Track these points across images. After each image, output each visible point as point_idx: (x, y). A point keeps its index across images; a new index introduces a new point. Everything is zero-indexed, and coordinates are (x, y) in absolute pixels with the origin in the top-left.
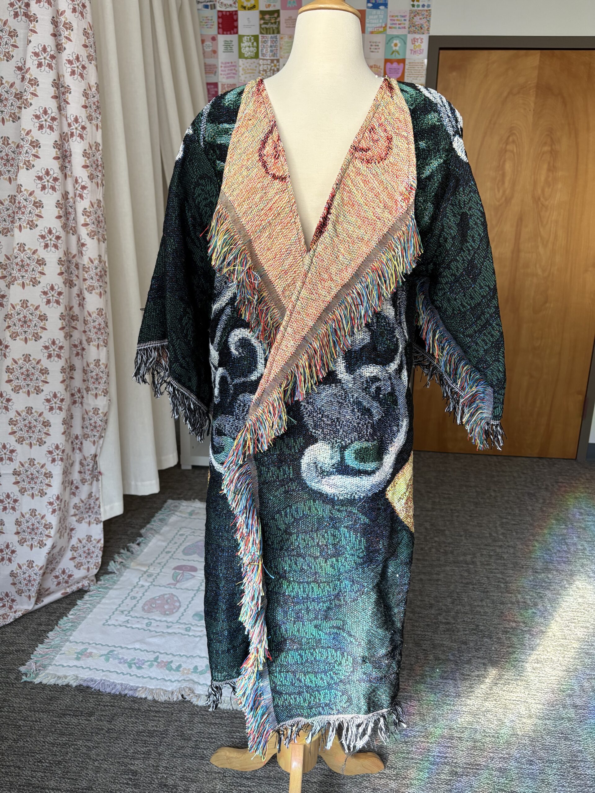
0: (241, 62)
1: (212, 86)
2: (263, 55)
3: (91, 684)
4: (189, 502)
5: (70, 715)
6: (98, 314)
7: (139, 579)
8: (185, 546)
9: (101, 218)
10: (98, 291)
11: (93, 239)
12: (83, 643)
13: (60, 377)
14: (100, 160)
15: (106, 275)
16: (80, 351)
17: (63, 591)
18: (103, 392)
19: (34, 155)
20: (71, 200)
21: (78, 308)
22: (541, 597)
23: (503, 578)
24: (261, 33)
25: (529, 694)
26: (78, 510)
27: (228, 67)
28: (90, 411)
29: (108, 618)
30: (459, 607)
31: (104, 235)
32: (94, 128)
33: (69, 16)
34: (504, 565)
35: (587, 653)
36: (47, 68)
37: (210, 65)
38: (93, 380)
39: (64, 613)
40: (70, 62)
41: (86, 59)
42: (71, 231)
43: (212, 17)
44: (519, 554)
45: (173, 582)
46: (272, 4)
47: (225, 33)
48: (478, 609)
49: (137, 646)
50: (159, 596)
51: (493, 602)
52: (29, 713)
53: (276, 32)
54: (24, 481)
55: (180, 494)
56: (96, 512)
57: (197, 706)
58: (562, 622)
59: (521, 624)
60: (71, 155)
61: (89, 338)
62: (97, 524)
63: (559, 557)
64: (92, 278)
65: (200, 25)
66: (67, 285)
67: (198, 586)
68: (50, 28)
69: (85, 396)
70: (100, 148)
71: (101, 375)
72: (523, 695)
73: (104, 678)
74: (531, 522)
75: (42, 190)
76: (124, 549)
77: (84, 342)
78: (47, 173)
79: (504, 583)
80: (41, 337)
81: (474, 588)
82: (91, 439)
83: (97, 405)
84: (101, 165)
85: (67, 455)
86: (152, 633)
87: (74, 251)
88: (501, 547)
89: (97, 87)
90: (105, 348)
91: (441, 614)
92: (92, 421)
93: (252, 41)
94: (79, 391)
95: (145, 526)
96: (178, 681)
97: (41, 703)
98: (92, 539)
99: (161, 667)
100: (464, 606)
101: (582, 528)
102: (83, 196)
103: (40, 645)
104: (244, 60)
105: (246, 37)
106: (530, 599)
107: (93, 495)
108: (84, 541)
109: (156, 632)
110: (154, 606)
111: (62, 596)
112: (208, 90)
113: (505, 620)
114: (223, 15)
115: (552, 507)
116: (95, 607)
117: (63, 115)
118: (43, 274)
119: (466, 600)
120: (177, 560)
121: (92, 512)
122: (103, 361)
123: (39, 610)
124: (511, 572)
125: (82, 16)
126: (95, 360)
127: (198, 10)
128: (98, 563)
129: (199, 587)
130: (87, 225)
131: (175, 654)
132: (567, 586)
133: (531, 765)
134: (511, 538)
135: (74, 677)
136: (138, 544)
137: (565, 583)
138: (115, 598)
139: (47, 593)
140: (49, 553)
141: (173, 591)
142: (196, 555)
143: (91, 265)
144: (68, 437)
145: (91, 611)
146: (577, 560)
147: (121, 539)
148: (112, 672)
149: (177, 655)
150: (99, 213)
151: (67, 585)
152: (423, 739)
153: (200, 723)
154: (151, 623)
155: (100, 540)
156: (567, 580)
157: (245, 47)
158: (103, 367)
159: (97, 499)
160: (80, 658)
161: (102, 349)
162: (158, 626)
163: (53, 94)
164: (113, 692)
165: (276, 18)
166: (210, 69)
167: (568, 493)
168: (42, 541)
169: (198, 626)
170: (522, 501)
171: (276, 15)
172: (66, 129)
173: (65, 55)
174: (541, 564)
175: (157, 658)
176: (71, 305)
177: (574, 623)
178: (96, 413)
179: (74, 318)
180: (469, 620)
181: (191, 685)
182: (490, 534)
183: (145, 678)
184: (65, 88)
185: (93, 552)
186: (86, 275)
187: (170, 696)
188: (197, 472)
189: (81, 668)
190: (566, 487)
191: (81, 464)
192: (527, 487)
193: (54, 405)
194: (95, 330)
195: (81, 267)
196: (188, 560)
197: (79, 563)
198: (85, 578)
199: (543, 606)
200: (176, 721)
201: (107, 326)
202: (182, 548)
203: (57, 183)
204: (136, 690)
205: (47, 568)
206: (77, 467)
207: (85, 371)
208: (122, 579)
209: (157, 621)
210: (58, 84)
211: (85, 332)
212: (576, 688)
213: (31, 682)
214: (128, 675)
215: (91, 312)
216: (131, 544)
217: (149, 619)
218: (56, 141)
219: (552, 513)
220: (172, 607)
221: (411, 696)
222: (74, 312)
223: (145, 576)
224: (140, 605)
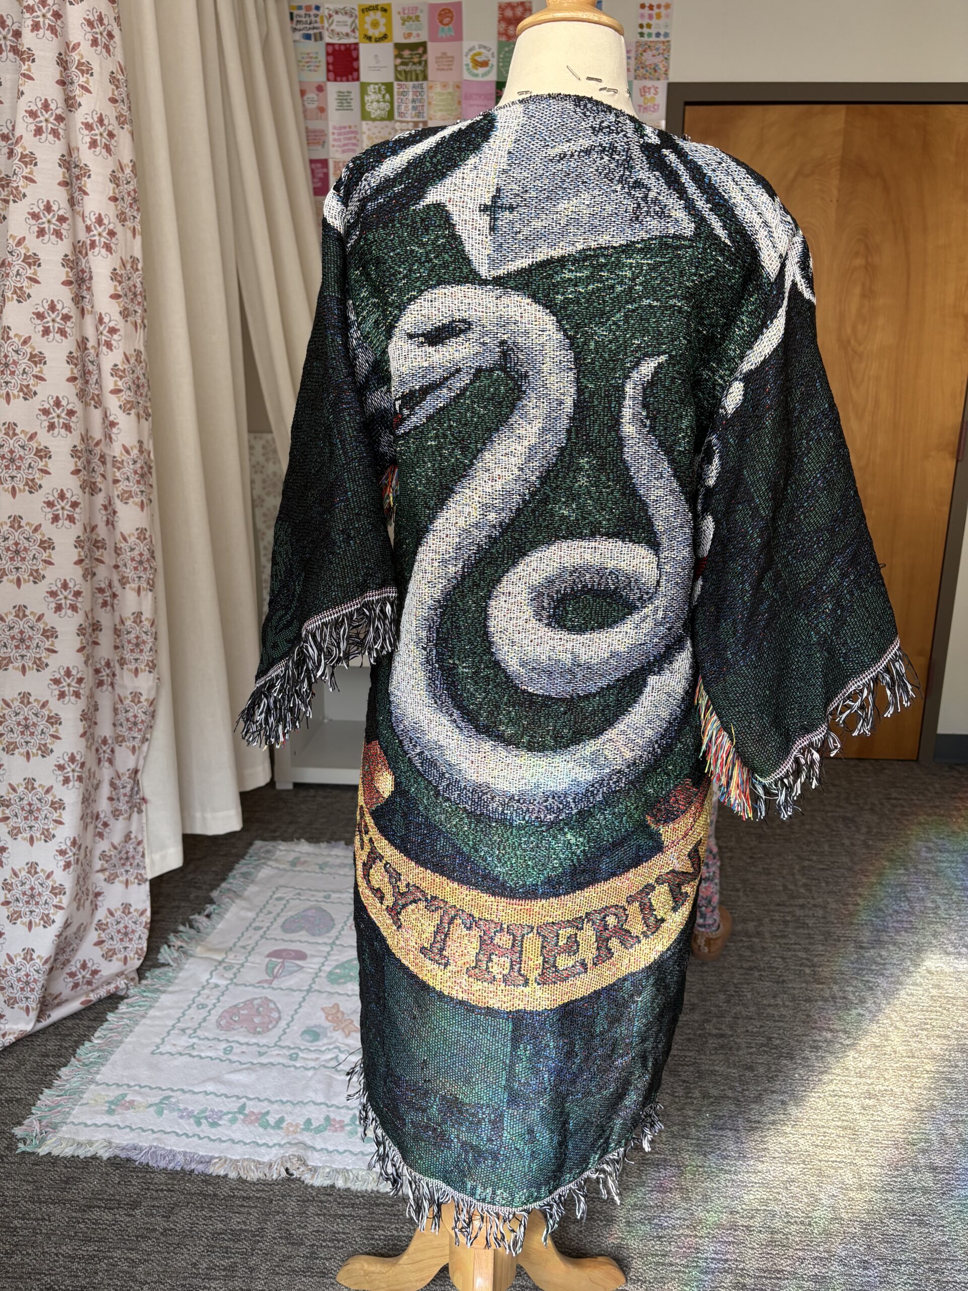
0: (365, 126)
1: (319, 165)
2: (401, 114)
3: (133, 1155)
4: (289, 843)
5: (99, 1207)
6: (139, 538)
7: (211, 974)
8: (285, 918)
9: (143, 380)
10: (137, 500)
11: (129, 414)
12: (118, 1085)
13: (77, 642)
14: (139, 285)
15: (150, 473)
16: (108, 599)
17: (83, 999)
18: (147, 665)
19: (30, 279)
20: (92, 351)
21: (106, 528)
22: (871, 989)
23: (807, 959)
24: (397, 79)
25: (857, 1151)
26: (107, 861)
27: (345, 134)
28: (126, 698)
29: (158, 1041)
30: (738, 1008)
31: (146, 407)
32: (129, 234)
33: (86, 52)
34: (810, 936)
35: (949, 1080)
36: (51, 137)
37: (315, 132)
38: (130, 646)
39: (85, 1036)
40: (88, 126)
41: (114, 121)
42: (93, 402)
43: (317, 53)
44: (832, 918)
45: (268, 978)
46: (414, 33)
47: (338, 78)
48: (770, 1010)
49: (210, 1087)
50: (244, 1003)
51: (793, 999)
52: (30, 1206)
53: (421, 77)
54: (16, 816)
55: (275, 831)
56: (138, 865)
57: (312, 1186)
58: (906, 1029)
59: (841, 1034)
60: (91, 278)
61: (124, 577)
62: (139, 884)
63: (897, 922)
64: (128, 479)
65: (298, 66)
66: (87, 490)
67: (309, 983)
68: (55, 72)
69: (117, 673)
70: (140, 266)
71: (144, 637)
72: (848, 1152)
73: (155, 1144)
74: (850, 864)
75: (43, 336)
76: (184, 925)
77: (116, 583)
78: (52, 307)
79: (810, 967)
80: (44, 577)
81: (761, 975)
82: (128, 744)
83: (139, 687)
84: (141, 294)
85: (89, 770)
86: (234, 1065)
87: (97, 433)
88: (802, 906)
89: (133, 166)
90: (150, 594)
91: (710, 1021)
92: (130, 714)
93: (383, 92)
94: (108, 664)
95: (218, 885)
96: (279, 1145)
97: (50, 1187)
98: (132, 910)
99: (251, 1123)
100: (745, 1006)
101: (932, 873)
102: (111, 345)
103: (46, 1090)
104: (370, 122)
105: (372, 86)
106: (853, 993)
107: (133, 836)
108: (118, 914)
109: (241, 1063)
110: (237, 1019)
111: (83, 1007)
112: (313, 171)
113: (813, 1028)
114: (334, 50)
115: (883, 840)
116: (137, 1024)
117: (78, 213)
118: (47, 473)
119: (749, 995)
120: (273, 941)
121: (131, 864)
122: (147, 614)
123: (43, 1031)
124: (821, 948)
125: (108, 51)
126: (133, 614)
127: (295, 41)
128: (141, 949)
129: (310, 985)
130: (120, 391)
131: (273, 1099)
132: (912, 969)
133: (865, 1268)
134: (819, 893)
135: (106, 1144)
136: (208, 916)
137: (909, 963)
138: (170, 1008)
139: (56, 1002)
140: (59, 936)
141: (267, 993)
142: (303, 933)
143: (125, 457)
144: (91, 741)
145: (131, 1031)
146: (926, 925)
147: (178, 907)
148: (169, 1133)
149: (276, 1101)
150: (139, 372)
151: (90, 988)
152: (688, 1232)
153: (318, 1215)
154: (232, 1047)
155: (146, 910)
156: (911, 959)
157: (372, 102)
158: (146, 624)
159: (139, 843)
160: (114, 1110)
161: (146, 595)
162: (243, 1052)
163: (61, 179)
164: (170, 1167)
165: (421, 56)
166: (314, 138)
167: (908, 815)
168: (47, 915)
169: (311, 1051)
170: (833, 830)
171: (420, 51)
172: (82, 236)
173: (80, 116)
174: (868, 934)
175: (243, 1107)
176: (93, 524)
177: (926, 1029)
178: (136, 700)
179: (98, 544)
180: (755, 1030)
181: (301, 1152)
182: (785, 887)
183: (224, 1142)
184: (81, 168)
185: (133, 932)
186: (118, 474)
187: (267, 1171)
188: (303, 793)
189: (116, 1129)
190: (903, 806)
191: (112, 785)
192: (841, 807)
193: (66, 689)
194: (134, 564)
195: (109, 460)
196: (292, 941)
197: (110, 950)
198: (119, 975)
199: (875, 1002)
200: (278, 1213)
201: (153, 557)
202: (281, 921)
203: (69, 324)
204: (210, 1162)
205: (55, 960)
206: (105, 790)
207: (117, 632)
208: (181, 975)
209: (242, 1044)
210: (69, 163)
211: (116, 567)
212: (933, 1137)
213: (33, 1153)
214: (196, 1139)
215: (126, 534)
216: (196, 917)
217: (228, 1041)
218: (66, 256)
219: (883, 850)
220: (267, 1020)
221: (665, 1160)
222: (98, 535)
223: (219, 968)
224: (213, 1018)
